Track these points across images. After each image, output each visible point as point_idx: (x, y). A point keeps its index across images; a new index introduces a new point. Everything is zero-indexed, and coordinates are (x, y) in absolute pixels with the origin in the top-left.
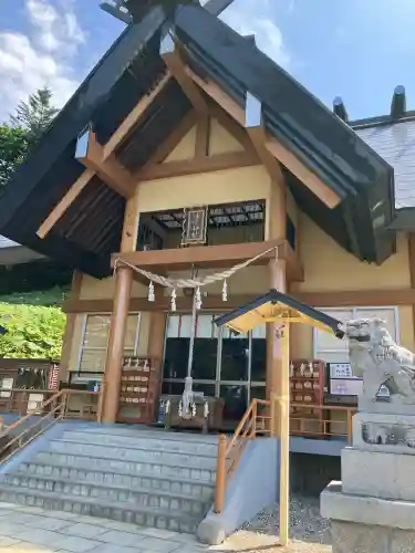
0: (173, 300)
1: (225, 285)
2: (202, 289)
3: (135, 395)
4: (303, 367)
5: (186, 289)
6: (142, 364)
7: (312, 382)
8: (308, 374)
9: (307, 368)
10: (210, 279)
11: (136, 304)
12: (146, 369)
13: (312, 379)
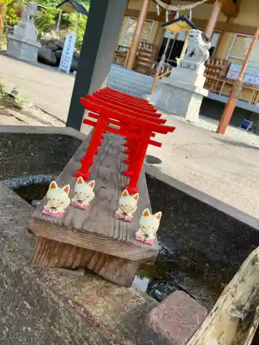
0: (167, 16)
1: (191, 12)
2: (180, 12)
3: (144, 61)
4: (218, 62)
5: (172, 11)
6: (149, 48)
7: (220, 70)
8: (219, 66)
9: (220, 63)
10: (184, 8)
11: (151, 16)
12: (151, 50)
13: (220, 69)
